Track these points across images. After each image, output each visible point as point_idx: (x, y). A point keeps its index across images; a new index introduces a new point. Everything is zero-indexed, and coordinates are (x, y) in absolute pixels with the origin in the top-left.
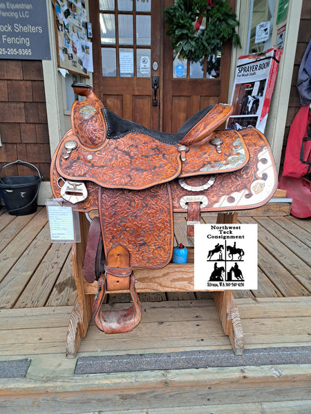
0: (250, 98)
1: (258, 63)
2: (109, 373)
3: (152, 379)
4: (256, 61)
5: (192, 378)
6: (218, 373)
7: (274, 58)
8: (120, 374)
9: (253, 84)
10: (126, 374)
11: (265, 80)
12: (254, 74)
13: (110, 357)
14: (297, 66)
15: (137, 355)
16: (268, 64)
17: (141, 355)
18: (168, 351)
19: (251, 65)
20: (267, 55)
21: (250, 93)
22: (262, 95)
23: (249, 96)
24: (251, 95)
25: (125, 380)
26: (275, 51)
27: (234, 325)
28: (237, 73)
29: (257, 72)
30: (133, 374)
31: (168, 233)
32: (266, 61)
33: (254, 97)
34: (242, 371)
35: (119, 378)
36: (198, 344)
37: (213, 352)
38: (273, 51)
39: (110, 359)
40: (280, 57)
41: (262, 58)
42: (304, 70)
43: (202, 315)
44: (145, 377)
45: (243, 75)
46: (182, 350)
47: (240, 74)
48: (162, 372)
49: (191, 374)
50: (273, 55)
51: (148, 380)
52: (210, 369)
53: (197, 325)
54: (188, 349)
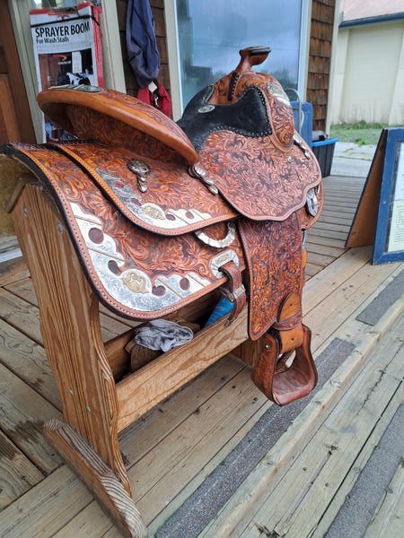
0: (72, 77)
1: (69, 24)
2: (214, 515)
3: (264, 479)
4: (63, 21)
5: (292, 444)
6: (304, 420)
7: (94, 19)
8: (229, 505)
9: (69, 56)
10: (235, 498)
11: (90, 50)
12: (66, 40)
13: (193, 497)
14: (123, 32)
15: (217, 467)
16: (87, 27)
17: (222, 463)
18: (242, 435)
19: (54, 26)
20: (82, 12)
21: (69, 68)
22: (91, 72)
23: (68, 74)
24: (71, 72)
25: (241, 507)
26: (92, 7)
28: (34, 38)
29: (70, 36)
30: (240, 492)
32: (80, 22)
33: (77, 75)
34: (319, 403)
35: (233, 509)
36: (256, 406)
38: (89, 8)
39: (197, 500)
40: (99, 18)
41: (72, 16)
42: (132, 39)
43: (226, 374)
44: (256, 482)
45: (46, 41)
46: (251, 425)
47: (40, 38)
48: (264, 462)
49: (288, 441)
50: (90, 14)
51: (261, 482)
52: (295, 422)
53: (234, 387)
54: (256, 418)
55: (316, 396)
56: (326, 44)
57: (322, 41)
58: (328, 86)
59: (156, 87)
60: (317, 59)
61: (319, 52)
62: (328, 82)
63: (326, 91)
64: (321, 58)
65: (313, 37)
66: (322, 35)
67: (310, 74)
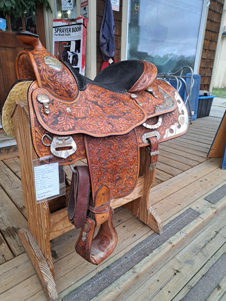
0: (69, 53)
1: (71, 27)
2: (97, 295)
3: (129, 280)
4: (69, 25)
5: (150, 264)
6: (160, 251)
7: (84, 25)
8: (106, 291)
9: (69, 43)
10: (110, 288)
11: (80, 40)
12: (69, 35)
13: (87, 283)
14: (98, 32)
15: (105, 269)
16: (80, 29)
17: (108, 267)
18: (122, 254)
19: (64, 27)
20: (78, 21)
21: (69, 49)
22: (79, 52)
23: (68, 52)
24: (69, 51)
25: (112, 293)
26: (84, 19)
27: (154, 216)
28: (54, 33)
29: (71, 33)
30: (114, 284)
31: (136, 165)
32: (77, 26)
33: (72, 53)
34: (171, 243)
35: (107, 294)
36: (134, 239)
37: (147, 240)
38: (82, 19)
39: (89, 284)
40: (87, 25)
41: (73, 23)
42: (103, 36)
43: (121, 218)
44: (124, 281)
45: (59, 35)
46: (129, 249)
47: (56, 33)
48: (131, 271)
49: (148, 261)
50: (82, 22)
51: (127, 282)
52: (154, 252)
53: (124, 227)
54: (133, 246)
55: (170, 239)
56: (214, 43)
57: (211, 41)
58: (213, 66)
59: (113, 61)
60: (207, 51)
61: (209, 47)
62: (213, 64)
63: (211, 69)
64: (210, 50)
65: (205, 39)
66: (211, 38)
67: (203, 59)
